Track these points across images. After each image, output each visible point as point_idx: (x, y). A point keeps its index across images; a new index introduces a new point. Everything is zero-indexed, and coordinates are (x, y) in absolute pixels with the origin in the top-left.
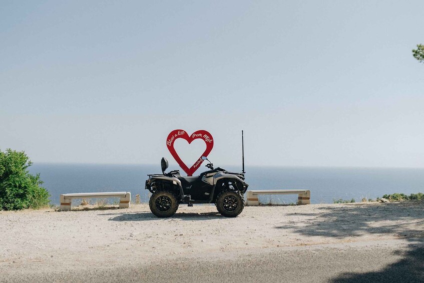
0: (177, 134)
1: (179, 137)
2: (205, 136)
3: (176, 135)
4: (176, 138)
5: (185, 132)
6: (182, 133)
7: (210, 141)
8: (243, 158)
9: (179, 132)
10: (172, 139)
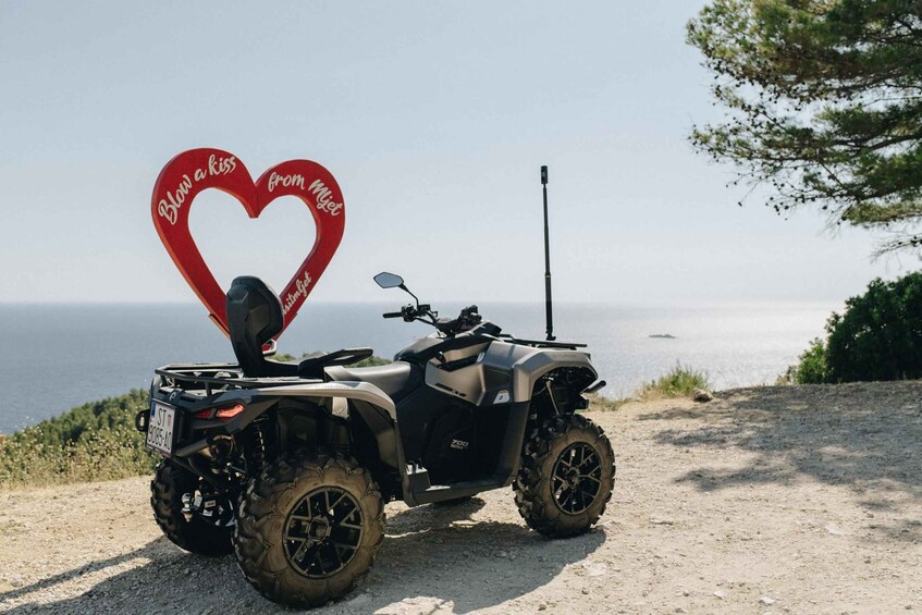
0: (205, 167)
1: (210, 182)
2: (317, 185)
3: (199, 175)
4: (198, 187)
5: (237, 160)
6: (226, 166)
7: (333, 208)
8: (548, 273)
9: (211, 159)
10: (183, 190)
